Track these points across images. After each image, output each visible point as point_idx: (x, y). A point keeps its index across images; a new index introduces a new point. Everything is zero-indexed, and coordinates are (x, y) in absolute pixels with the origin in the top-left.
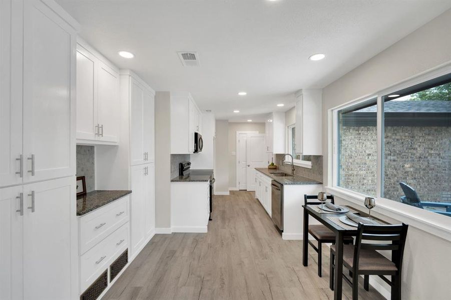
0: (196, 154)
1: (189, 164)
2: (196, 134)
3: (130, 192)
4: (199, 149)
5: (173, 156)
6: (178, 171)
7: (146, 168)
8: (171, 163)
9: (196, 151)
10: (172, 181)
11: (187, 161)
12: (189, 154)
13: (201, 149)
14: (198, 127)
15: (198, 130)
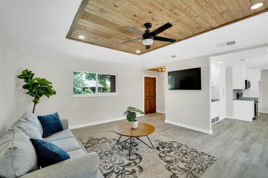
0: (246, 89)
1: (242, 94)
2: (246, 81)
3: (220, 100)
4: (248, 87)
5: (234, 90)
6: (236, 96)
7: (224, 94)
8: (233, 93)
9: (246, 88)
10: (234, 99)
11: (241, 92)
12: (242, 90)
13: (249, 87)
14: (247, 77)
15: (247, 79)
